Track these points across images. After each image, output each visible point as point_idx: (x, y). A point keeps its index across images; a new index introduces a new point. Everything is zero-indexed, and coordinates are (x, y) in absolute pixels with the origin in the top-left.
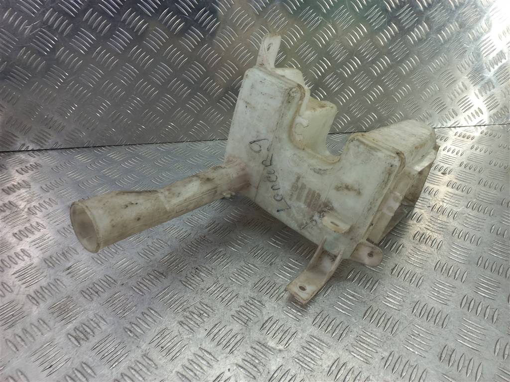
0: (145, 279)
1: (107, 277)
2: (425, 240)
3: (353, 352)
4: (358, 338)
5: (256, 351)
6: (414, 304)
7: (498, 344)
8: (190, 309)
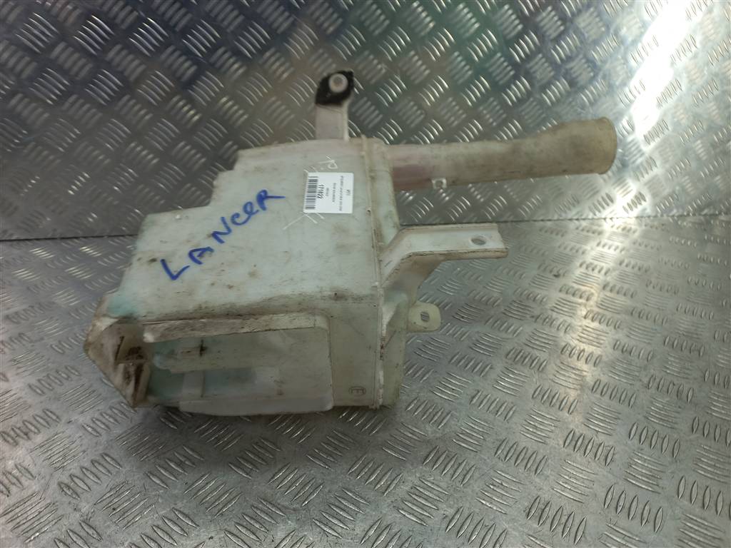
0: (104, 415)
1: (48, 412)
2: (522, 359)
3: (403, 509)
4: (412, 491)
6: (499, 443)
7: (610, 493)
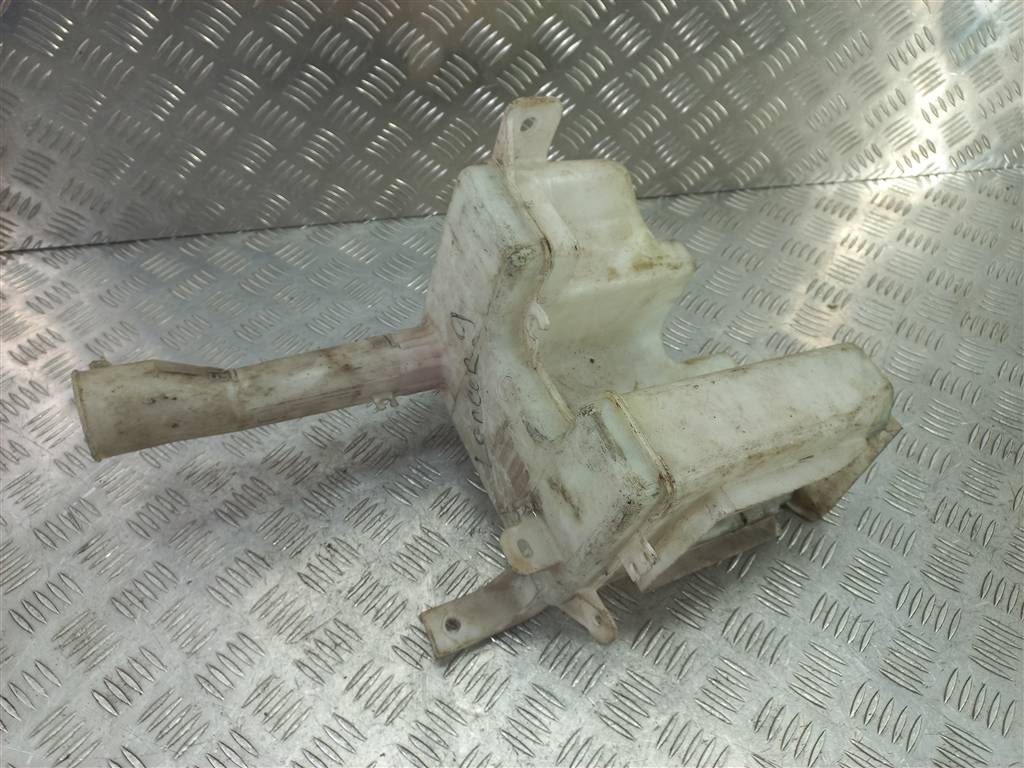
1: (160, 568)
5: (435, 719)
7: (860, 696)
8: (317, 635)
